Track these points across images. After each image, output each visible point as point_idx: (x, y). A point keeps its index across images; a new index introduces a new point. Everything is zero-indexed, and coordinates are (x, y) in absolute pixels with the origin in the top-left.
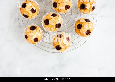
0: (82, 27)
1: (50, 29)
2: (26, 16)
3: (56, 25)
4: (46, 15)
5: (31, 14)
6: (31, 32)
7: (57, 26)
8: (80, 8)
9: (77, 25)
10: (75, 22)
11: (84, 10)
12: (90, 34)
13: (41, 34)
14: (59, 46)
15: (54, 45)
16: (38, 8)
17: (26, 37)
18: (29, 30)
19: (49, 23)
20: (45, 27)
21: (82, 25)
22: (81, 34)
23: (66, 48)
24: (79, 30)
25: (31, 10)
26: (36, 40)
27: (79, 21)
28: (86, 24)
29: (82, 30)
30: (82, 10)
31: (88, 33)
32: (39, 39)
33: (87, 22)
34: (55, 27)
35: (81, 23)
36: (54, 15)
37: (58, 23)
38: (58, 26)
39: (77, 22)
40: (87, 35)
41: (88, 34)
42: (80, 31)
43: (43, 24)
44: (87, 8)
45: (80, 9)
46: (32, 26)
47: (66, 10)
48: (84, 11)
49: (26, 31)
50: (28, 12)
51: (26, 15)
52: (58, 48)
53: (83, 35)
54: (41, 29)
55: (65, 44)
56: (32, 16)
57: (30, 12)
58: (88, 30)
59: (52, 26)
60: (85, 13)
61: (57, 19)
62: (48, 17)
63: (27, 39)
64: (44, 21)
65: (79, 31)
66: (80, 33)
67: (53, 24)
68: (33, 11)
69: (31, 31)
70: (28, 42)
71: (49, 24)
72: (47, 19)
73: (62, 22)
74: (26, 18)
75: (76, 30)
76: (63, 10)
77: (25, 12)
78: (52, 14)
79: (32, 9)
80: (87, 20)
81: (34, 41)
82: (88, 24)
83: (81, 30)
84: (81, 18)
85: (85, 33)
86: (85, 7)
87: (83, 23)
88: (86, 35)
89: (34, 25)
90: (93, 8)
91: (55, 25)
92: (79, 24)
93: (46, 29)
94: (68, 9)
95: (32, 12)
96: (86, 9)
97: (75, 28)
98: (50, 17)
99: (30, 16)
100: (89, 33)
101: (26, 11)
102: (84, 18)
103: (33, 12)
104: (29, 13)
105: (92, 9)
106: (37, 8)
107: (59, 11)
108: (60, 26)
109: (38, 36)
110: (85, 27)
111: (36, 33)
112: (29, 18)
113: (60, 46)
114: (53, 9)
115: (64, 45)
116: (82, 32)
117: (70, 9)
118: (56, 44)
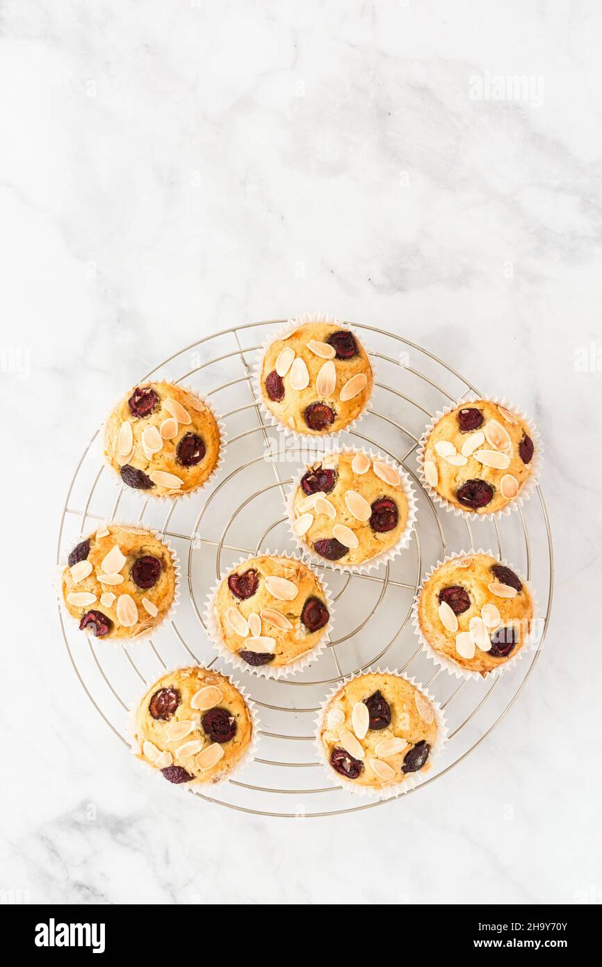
0: (177, 441)
1: (371, 468)
2: (504, 575)
3: (328, 488)
4: (378, 562)
5: (473, 583)
6: (495, 472)
7: (324, 479)
8: (165, 564)
9: (202, 464)
10: (209, 486)
11: (141, 551)
12: (137, 392)
13: (435, 453)
14: (338, 357)
15: (367, 369)
16: (424, 611)
17: (526, 450)
18: (502, 485)
19: (373, 506)
20: (400, 489)
21: (172, 456)
22: (189, 404)
23: (296, 335)
24: (199, 433)
25: (468, 604)
26: (470, 420)
27: (186, 488)
28: (150, 458)
29: (181, 426)
30: (154, 549)
31: (143, 403)
32: (451, 426)
33: (138, 466)
34: (343, 475)
35: (178, 468)
36: (332, 550)
37: (320, 495)
38: (318, 481)
39: (199, 482)
40: (153, 393)
41: (146, 397)
42: (193, 424)
43: (409, 509)
44: (124, 559)
45: (167, 558)
46: (481, 510)
47: (255, 571)
48: (141, 543)
49: (521, 483)
50: (489, 595)
51: (502, 581)
52: (344, 344)
53: (180, 396)
54: (428, 479)
55: (300, 362)
56: (470, 567)
57: (476, 596)
58: (143, 422)
59: (355, 484)
60: (139, 532)
61: (322, 522)
62: (369, 547)
63: (524, 435)
64: (401, 524)
65: (199, 421)
66: (196, 413)
67: (351, 495)
68: (456, 598)
69: (490, 482)
70: (520, 415)
71: (373, 499)
72: (380, 535)
73: (290, 496)
74: (505, 563)
75: (217, 436)
76: (270, 573)
77: (505, 600)
78: (343, 560)
79: (457, 613)
80: (139, 480)
81: (486, 414)
82: (138, 456)
83: (186, 430)
84: (169, 502)
85: (167, 404)
86: (132, 563)
87: (168, 465)
88: (159, 390)
89: (462, 513)
90: (81, 553)
91: (338, 488)
92: (193, 470)
93: (395, 474)
94: (240, 573)
95: (466, 594)
96: (128, 553)
97: (219, 451)
98: (360, 543)
99: (479, 569)
100: (141, 401)
101: (501, 603)
102: (153, 500)
103: (461, 591)
104: (485, 589)
105: (95, 547)
106: (430, 611)
107: (298, 571)
108: (307, 475)
109: (452, 440)
110: (159, 437)
111: (461, 461)
112: (489, 563)
113: (333, 352)
114: (329, 594)
115: (308, 356)
116: (180, 416)
117: (230, 571)
118: (354, 372)
